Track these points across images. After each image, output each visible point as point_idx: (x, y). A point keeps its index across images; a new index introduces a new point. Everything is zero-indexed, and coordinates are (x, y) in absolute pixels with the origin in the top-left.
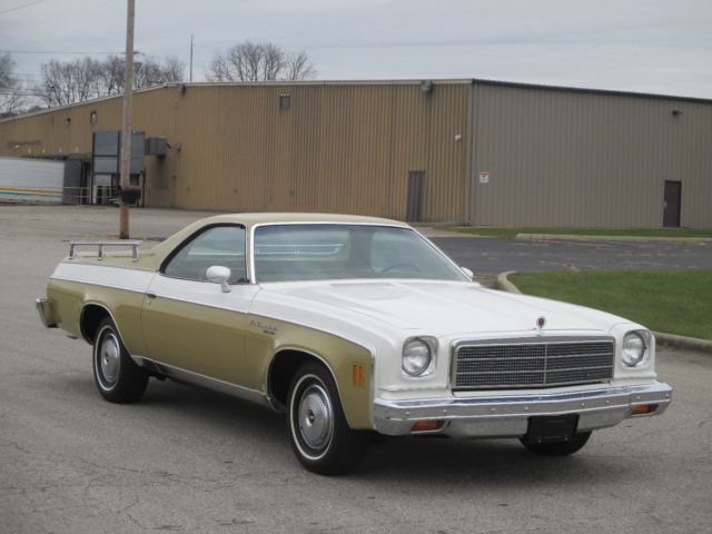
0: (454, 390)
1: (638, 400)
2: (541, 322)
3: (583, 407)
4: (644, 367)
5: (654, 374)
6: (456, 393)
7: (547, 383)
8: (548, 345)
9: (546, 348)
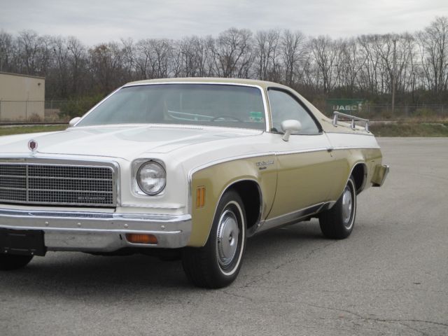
1: (126, 228)
2: (33, 145)
3: (46, 225)
7: (29, 200)
8: (29, 166)
9: (27, 168)
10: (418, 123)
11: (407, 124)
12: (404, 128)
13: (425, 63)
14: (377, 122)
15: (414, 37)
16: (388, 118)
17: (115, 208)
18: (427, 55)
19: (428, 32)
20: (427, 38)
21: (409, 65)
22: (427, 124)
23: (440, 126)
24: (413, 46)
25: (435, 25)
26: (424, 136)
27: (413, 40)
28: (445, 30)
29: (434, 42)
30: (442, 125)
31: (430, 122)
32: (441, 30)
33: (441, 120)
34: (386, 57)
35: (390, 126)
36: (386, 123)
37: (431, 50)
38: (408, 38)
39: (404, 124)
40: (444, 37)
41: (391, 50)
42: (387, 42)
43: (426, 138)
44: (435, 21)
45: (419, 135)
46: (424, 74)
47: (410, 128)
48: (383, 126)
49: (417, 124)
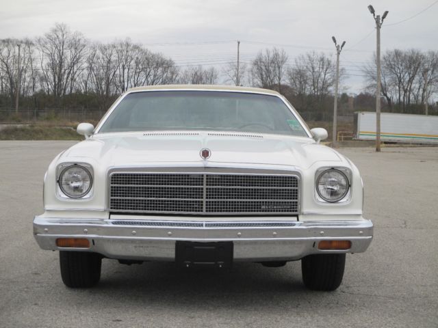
0: (111, 213)
1: (322, 235)
2: (205, 154)
3: (239, 236)
4: (345, 204)
5: (360, 212)
6: (112, 216)
7: (207, 211)
8: (207, 176)
9: (205, 178)
10: (50, 126)
11: (39, 128)
12: (37, 132)
13: (44, 68)
14: (9, 125)
15: (34, 42)
16: (19, 122)
17: (297, 216)
18: (47, 61)
19: (48, 38)
20: (46, 43)
21: (28, 70)
22: (58, 128)
23: (71, 130)
24: (33, 51)
25: (55, 31)
26: (56, 139)
27: (33, 45)
28: (65, 37)
29: (54, 48)
30: (72, 128)
31: (60, 126)
32: (60, 37)
33: (70, 124)
34: (5, 61)
35: (23, 130)
36: (19, 126)
37: (51, 55)
38: (29, 43)
39: (36, 128)
40: (63, 43)
41: (11, 55)
42: (7, 46)
43: (58, 141)
44: (55, 27)
45: (51, 139)
46: (44, 79)
47: (42, 132)
48: (16, 129)
49: (47, 128)
